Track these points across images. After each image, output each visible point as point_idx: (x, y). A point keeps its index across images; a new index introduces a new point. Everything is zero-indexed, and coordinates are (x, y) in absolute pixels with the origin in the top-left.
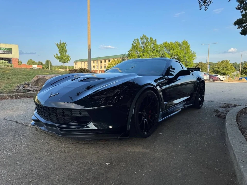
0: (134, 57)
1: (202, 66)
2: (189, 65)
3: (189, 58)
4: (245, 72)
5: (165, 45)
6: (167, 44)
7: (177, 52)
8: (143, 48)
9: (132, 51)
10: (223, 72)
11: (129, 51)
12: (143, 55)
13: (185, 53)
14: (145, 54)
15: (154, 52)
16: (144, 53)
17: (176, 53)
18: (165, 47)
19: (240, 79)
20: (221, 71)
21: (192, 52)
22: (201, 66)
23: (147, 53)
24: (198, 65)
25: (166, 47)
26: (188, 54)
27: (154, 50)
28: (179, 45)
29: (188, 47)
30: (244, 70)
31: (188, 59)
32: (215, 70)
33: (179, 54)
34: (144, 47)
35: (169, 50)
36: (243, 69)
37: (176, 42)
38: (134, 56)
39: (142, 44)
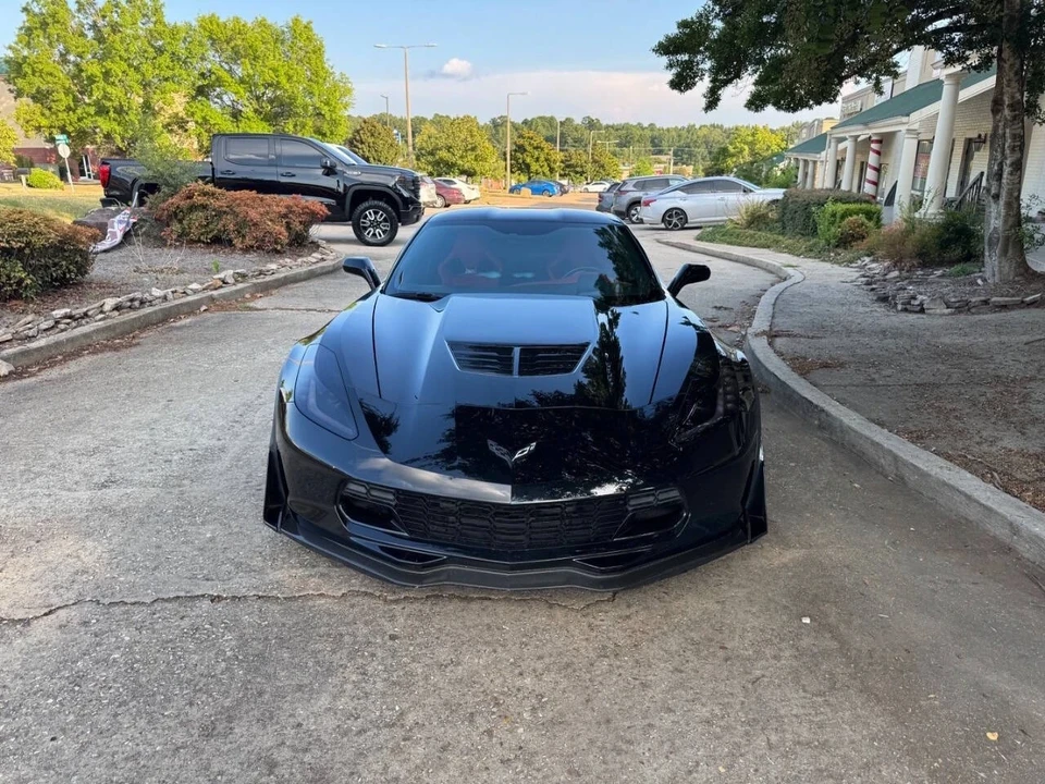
0: (49, 78)
1: (376, 134)
2: (332, 133)
3: (327, 104)
4: (521, 161)
5: (211, 32)
6: (218, 25)
7: (275, 70)
8: (90, 34)
9: (28, 45)
10: (466, 167)
11: (10, 48)
12: (107, 74)
13: (310, 80)
14: (117, 68)
15: (161, 60)
16: (108, 64)
17: (269, 76)
18: (211, 38)
19: (512, 191)
20: (459, 162)
21: (338, 77)
22: (372, 135)
23: (124, 66)
24: (358, 132)
25: (214, 42)
26: (321, 81)
27: (160, 51)
28: (278, 39)
29: (318, 51)
30: (519, 155)
31: (326, 108)
32: (437, 157)
33: (283, 80)
34: (94, 26)
35: (236, 56)
36: (515, 151)
37: (260, 19)
38: (51, 74)
39: (79, 11)
